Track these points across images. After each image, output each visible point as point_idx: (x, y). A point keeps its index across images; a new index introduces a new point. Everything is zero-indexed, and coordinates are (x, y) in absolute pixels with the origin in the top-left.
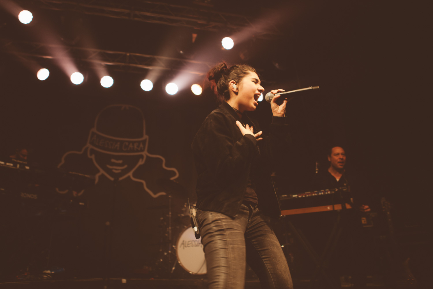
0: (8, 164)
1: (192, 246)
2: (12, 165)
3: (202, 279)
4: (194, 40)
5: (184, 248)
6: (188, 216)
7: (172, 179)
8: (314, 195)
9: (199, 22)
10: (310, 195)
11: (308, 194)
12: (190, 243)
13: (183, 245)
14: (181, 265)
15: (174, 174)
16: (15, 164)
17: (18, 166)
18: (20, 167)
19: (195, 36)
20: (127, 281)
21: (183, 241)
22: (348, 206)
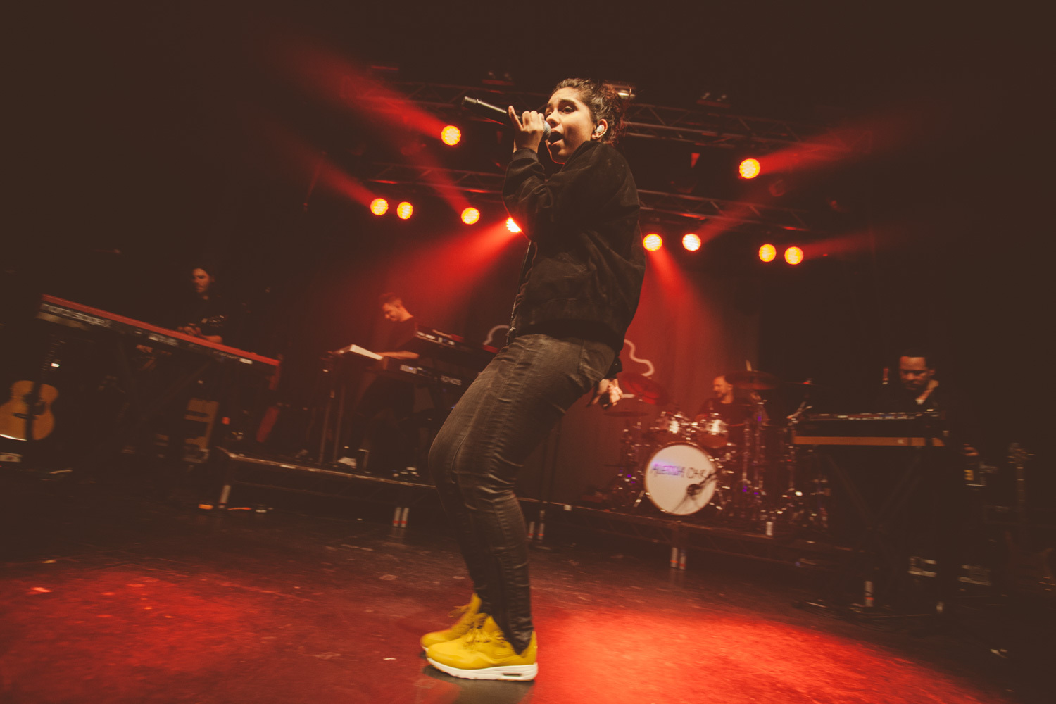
0: (428, 336)
1: (669, 474)
2: (432, 337)
3: (679, 521)
4: (693, 163)
5: (655, 476)
6: (666, 431)
7: (646, 375)
8: (875, 418)
9: (705, 133)
10: (869, 419)
11: (866, 417)
12: (666, 468)
13: (654, 471)
14: (649, 498)
15: (646, 369)
16: (437, 336)
17: (440, 340)
18: (443, 342)
19: (695, 156)
20: (572, 508)
21: (656, 465)
22: (937, 443)
